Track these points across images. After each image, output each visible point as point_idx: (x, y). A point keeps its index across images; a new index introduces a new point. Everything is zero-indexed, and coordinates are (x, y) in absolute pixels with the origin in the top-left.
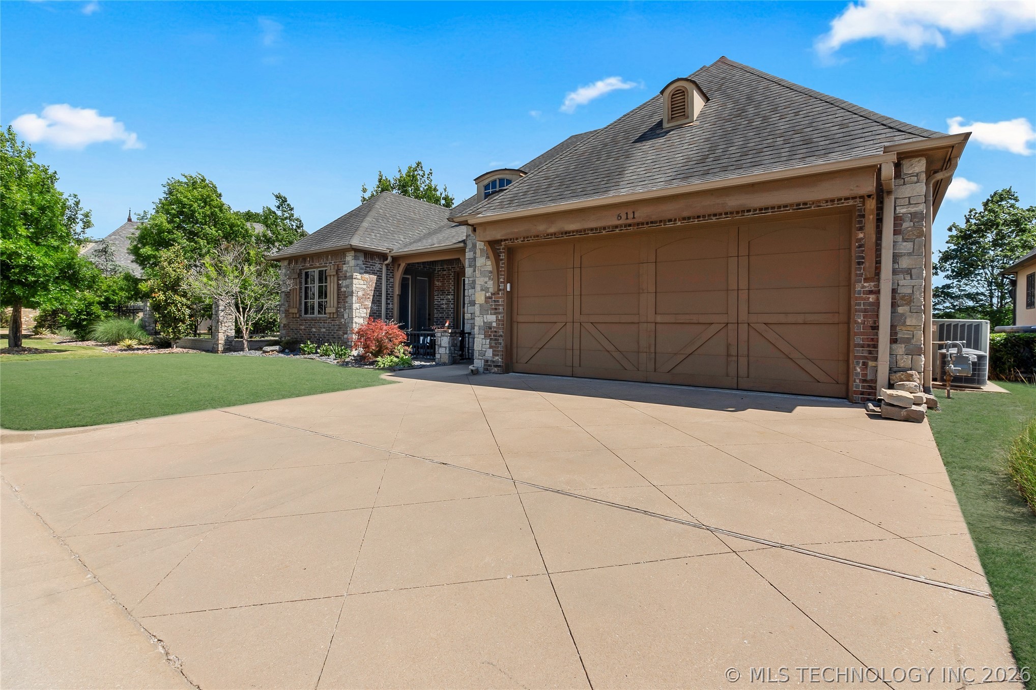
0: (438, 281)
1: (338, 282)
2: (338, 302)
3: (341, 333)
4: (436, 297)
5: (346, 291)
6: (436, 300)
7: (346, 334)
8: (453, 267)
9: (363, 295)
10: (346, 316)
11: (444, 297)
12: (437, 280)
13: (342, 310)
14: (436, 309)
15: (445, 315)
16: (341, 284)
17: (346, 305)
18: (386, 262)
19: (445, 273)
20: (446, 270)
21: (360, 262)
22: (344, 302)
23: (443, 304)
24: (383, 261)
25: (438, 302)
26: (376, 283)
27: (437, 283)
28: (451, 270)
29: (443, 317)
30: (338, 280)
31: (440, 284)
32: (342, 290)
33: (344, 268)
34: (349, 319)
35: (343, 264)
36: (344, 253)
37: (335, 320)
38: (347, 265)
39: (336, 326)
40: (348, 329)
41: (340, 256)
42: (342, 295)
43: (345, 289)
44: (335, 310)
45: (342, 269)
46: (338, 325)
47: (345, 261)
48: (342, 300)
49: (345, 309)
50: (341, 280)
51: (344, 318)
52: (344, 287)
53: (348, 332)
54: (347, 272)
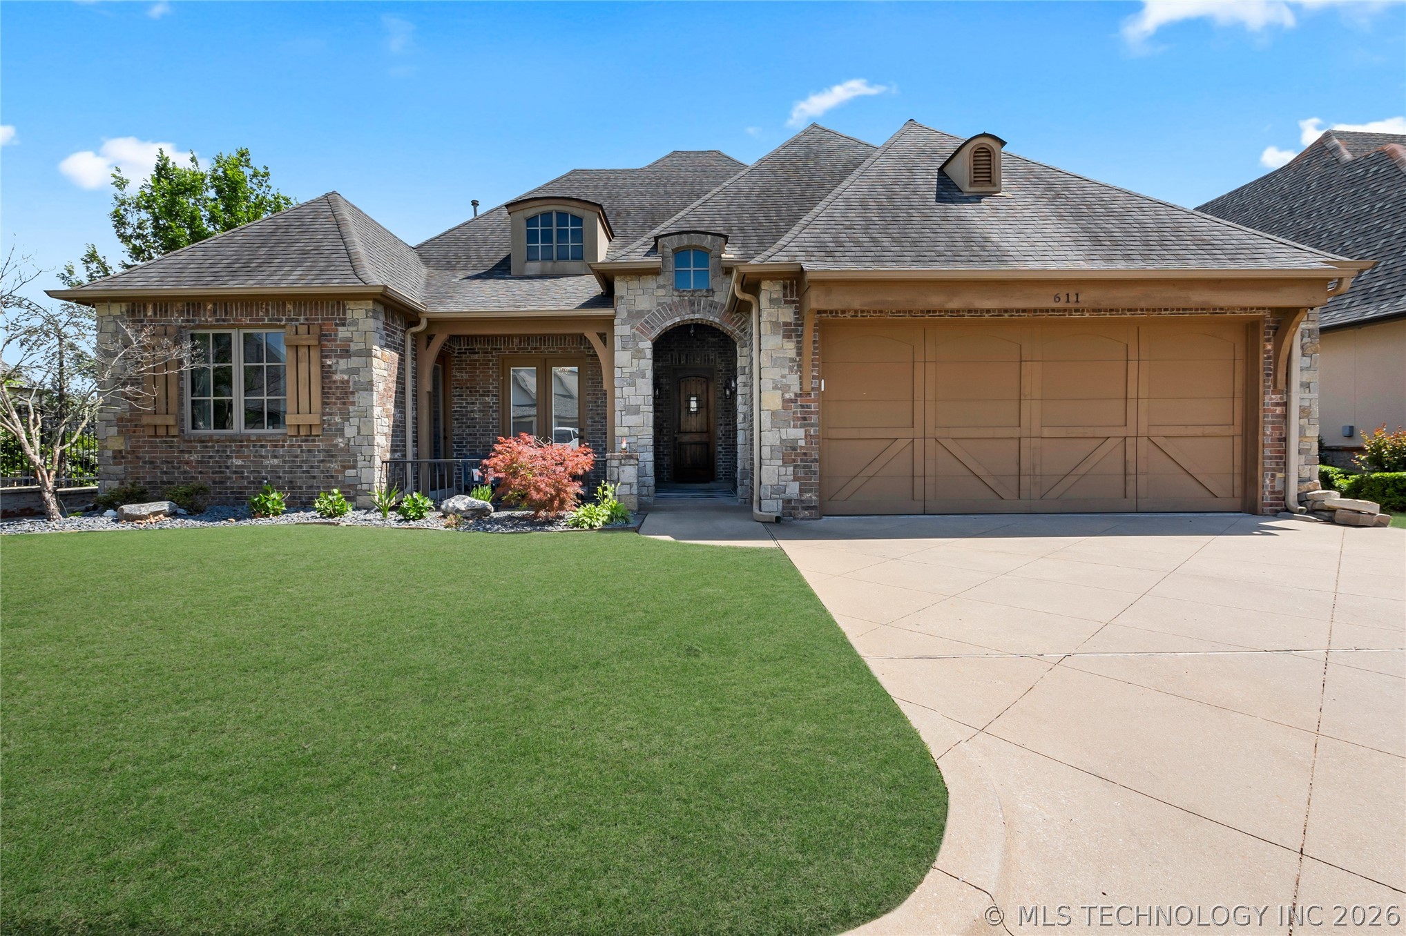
0: (460, 370)
1: (322, 362)
2: (324, 404)
3: (334, 466)
4: (455, 399)
5: (348, 382)
6: (457, 403)
7: (354, 467)
8: (495, 349)
9: (385, 389)
10: (350, 431)
11: (476, 399)
12: (457, 369)
13: (338, 419)
14: (457, 419)
15: (478, 431)
16: (330, 366)
17: (351, 408)
18: (414, 330)
19: (476, 357)
20: (478, 353)
21: (381, 325)
22: (344, 403)
23: (472, 411)
24: (407, 328)
25: (461, 407)
26: (398, 368)
27: (458, 374)
28: (491, 353)
29: (475, 435)
30: (322, 357)
31: (466, 376)
32: (337, 377)
33: (343, 332)
34: (361, 437)
35: (336, 325)
36: (339, 303)
37: (314, 441)
38: (351, 329)
39: (319, 452)
40: (360, 458)
41: (327, 307)
42: (337, 388)
43: (346, 377)
44: (314, 419)
45: (336, 335)
46: (324, 450)
47: (345, 319)
48: (338, 398)
49: (346, 417)
50: (331, 358)
51: (342, 435)
52: (342, 372)
53: (360, 464)
54: (352, 341)
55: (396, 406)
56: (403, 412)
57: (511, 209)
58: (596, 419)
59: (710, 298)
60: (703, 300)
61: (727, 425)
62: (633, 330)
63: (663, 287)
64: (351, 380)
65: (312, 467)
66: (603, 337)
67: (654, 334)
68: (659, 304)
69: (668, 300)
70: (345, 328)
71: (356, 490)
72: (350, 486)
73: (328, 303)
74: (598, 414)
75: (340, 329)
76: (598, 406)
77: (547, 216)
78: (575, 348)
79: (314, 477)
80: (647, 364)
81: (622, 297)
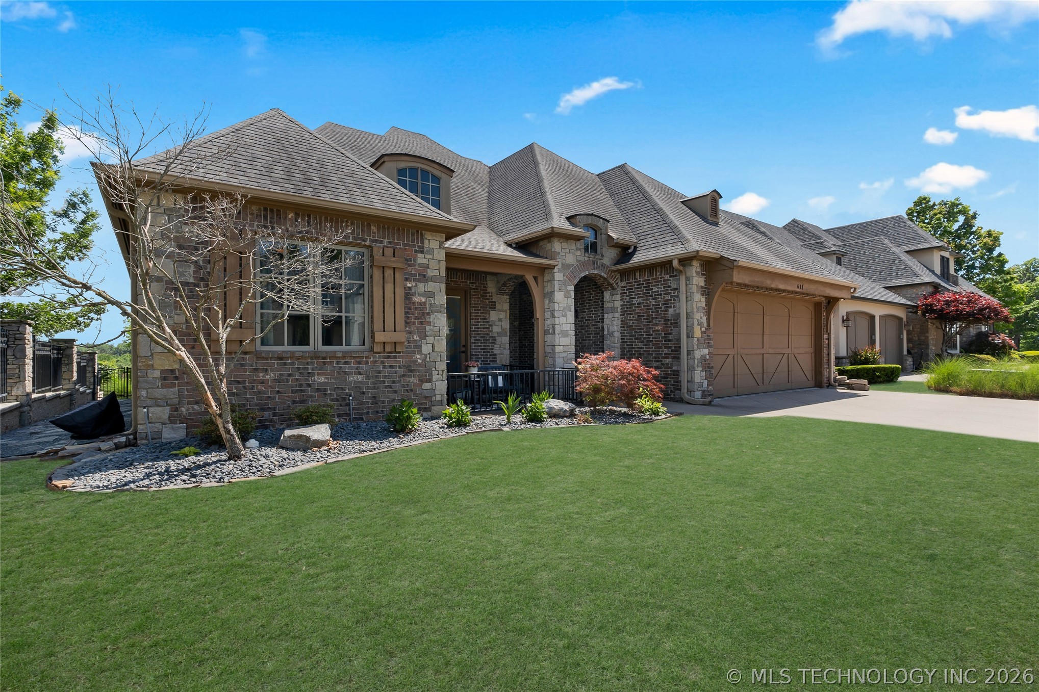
1: (404, 284)
2: (405, 323)
3: (413, 380)
5: (425, 303)
7: (430, 381)
10: (427, 349)
13: (416, 337)
16: (410, 288)
17: (428, 328)
22: (422, 323)
30: (405, 279)
32: (416, 299)
33: (421, 259)
34: (435, 354)
35: (416, 251)
36: (417, 232)
37: (395, 357)
38: (428, 256)
39: (400, 368)
40: (435, 372)
41: (408, 234)
42: (416, 309)
43: (423, 300)
44: (401, 337)
45: (415, 260)
46: (404, 366)
47: (423, 247)
48: (416, 318)
49: (424, 336)
50: (411, 281)
51: (420, 352)
52: (420, 295)
53: (435, 378)
54: (428, 268)
58: (477, 338)
59: (602, 261)
60: (599, 260)
62: (565, 277)
63: (580, 249)
64: (427, 302)
65: (394, 382)
66: (535, 278)
67: (576, 282)
68: (578, 261)
69: (581, 258)
70: (422, 256)
71: (432, 401)
72: (426, 398)
73: (408, 231)
74: (479, 334)
75: (420, 255)
76: (478, 328)
77: (414, 171)
79: (396, 392)
81: (559, 253)
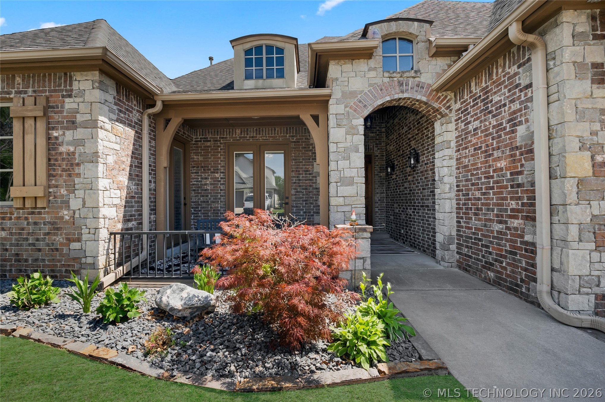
0: (197, 154)
1: (48, 134)
2: (50, 176)
3: (59, 239)
4: (193, 176)
5: (74, 153)
6: (195, 178)
7: (79, 240)
8: (223, 138)
9: (116, 162)
10: (75, 204)
11: (209, 175)
12: (194, 153)
13: (63, 191)
14: (194, 190)
15: (210, 199)
16: (57, 138)
17: (77, 180)
18: (151, 111)
19: (208, 144)
20: (210, 141)
21: (110, 99)
22: (70, 175)
23: (206, 184)
24: (144, 109)
25: (197, 181)
26: (134, 144)
27: (195, 157)
28: (220, 141)
29: (208, 202)
30: (48, 129)
31: (201, 158)
32: (63, 149)
33: (69, 104)
34: (86, 210)
35: (63, 96)
36: (66, 74)
37: (40, 213)
38: (78, 100)
39: (44, 225)
40: (85, 231)
41: (55, 79)
42: (63, 159)
43: (72, 149)
44: (39, 192)
45: (63, 107)
46: (49, 223)
47: (72, 90)
48: (64, 170)
49: (72, 189)
50: (57, 129)
51: (68, 207)
52: (68, 144)
53: (84, 237)
54: (78, 113)
55: (131, 178)
56: (139, 184)
57: (234, 44)
58: (299, 190)
59: (417, 79)
60: (411, 80)
61: (382, 193)
62: (347, 109)
63: (375, 69)
64: (77, 151)
65: (38, 240)
66: (316, 118)
67: (366, 113)
68: (370, 85)
69: (379, 81)
70: (71, 100)
71: (81, 264)
72: (74, 259)
73: (55, 75)
74: (300, 186)
75: (67, 100)
76: (300, 180)
77: (259, 49)
78: (282, 136)
79: (39, 250)
80: (360, 140)
81: (337, 79)
